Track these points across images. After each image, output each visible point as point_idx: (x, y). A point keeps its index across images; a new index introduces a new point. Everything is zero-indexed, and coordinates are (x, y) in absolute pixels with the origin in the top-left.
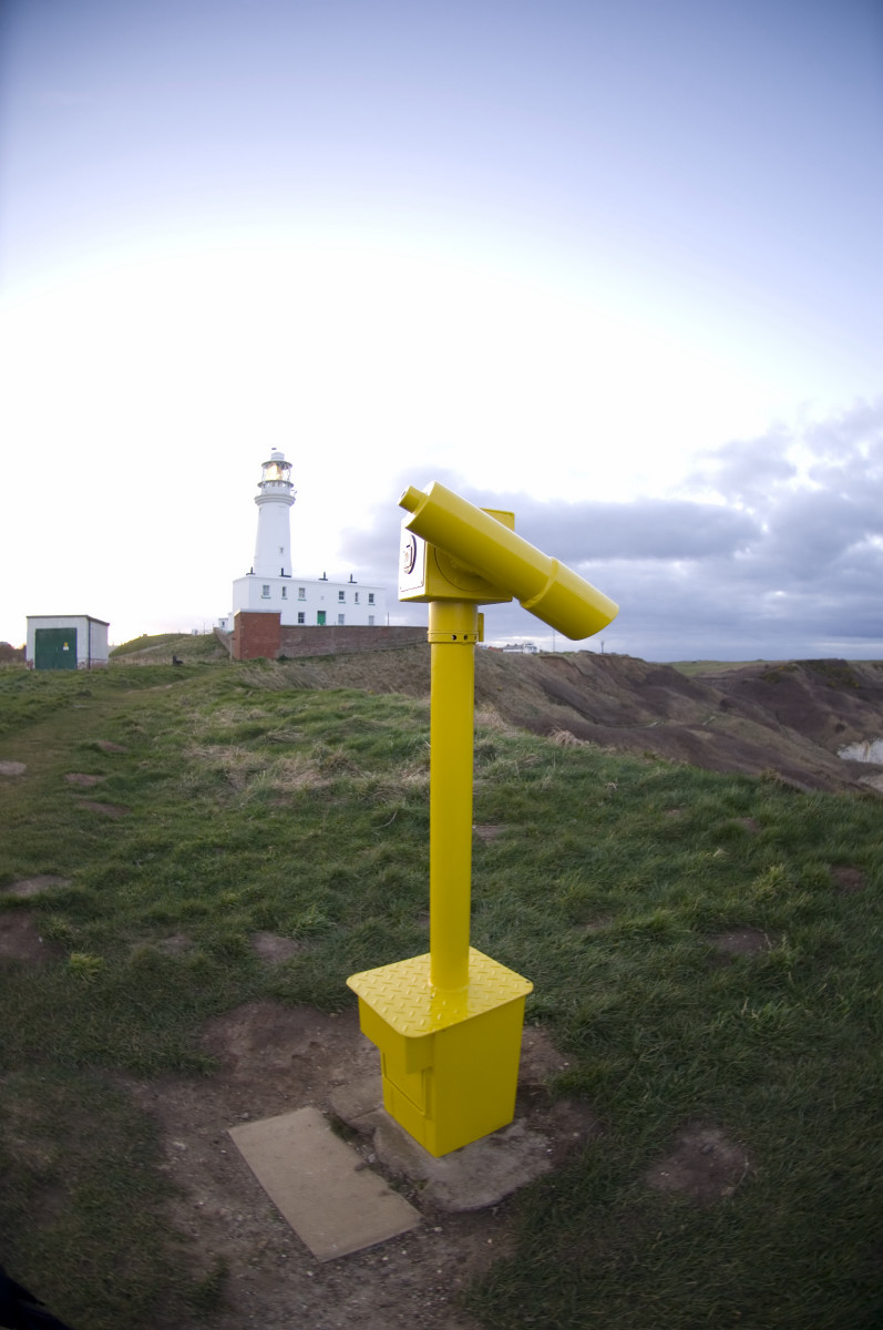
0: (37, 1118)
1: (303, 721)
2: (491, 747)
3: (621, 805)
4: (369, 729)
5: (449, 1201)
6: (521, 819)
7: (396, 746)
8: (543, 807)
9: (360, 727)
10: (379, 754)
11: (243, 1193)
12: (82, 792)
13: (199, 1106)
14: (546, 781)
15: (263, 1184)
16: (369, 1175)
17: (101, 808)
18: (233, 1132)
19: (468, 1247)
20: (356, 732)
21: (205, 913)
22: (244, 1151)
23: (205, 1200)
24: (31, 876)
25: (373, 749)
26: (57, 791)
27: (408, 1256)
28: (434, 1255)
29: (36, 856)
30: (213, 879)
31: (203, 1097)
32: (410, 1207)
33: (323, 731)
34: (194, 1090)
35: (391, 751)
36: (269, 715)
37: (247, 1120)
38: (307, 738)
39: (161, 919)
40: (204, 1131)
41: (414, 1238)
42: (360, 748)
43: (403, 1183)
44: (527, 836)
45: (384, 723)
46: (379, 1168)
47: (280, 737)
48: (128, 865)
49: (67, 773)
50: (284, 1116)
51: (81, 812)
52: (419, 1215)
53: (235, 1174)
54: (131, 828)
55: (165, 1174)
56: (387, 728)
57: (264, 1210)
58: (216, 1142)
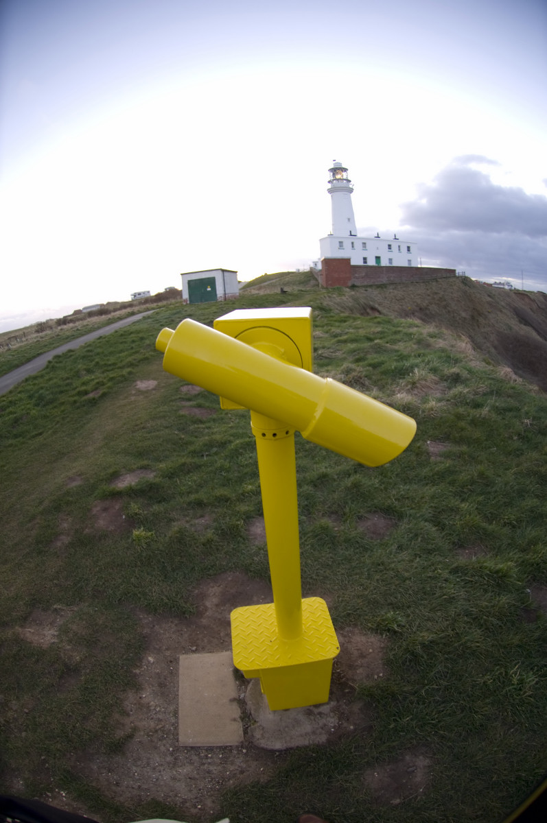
0: (84, 633)
1: (345, 342)
2: (458, 374)
3: (528, 442)
4: (385, 351)
5: (258, 739)
6: (460, 441)
7: (396, 368)
8: (478, 434)
9: (379, 350)
10: (385, 373)
11: (168, 695)
12: (189, 400)
13: (174, 636)
14: (485, 411)
15: (179, 694)
16: (235, 706)
17: (197, 411)
18: (182, 657)
19: (250, 767)
20: (376, 352)
21: (227, 500)
22: (181, 671)
23: (147, 695)
24: (131, 471)
25: (383, 368)
26: (172, 401)
27: (222, 758)
28: (232, 763)
29: (141, 454)
30: (245, 471)
31: (179, 631)
32: (241, 732)
33: (355, 351)
34: (176, 625)
35: (393, 371)
36: (327, 335)
37: (194, 652)
38: (344, 355)
39: (200, 504)
40: (168, 653)
41: (231, 751)
42: (375, 366)
43: (247, 718)
44: (460, 457)
45: (396, 347)
46: (241, 702)
47: (326, 355)
48: (196, 460)
49: (182, 386)
50: (214, 654)
51: (183, 416)
52: (242, 739)
53: (170, 683)
54: (210, 428)
55: (135, 675)
56: (397, 351)
57: (172, 708)
58: (171, 662)
